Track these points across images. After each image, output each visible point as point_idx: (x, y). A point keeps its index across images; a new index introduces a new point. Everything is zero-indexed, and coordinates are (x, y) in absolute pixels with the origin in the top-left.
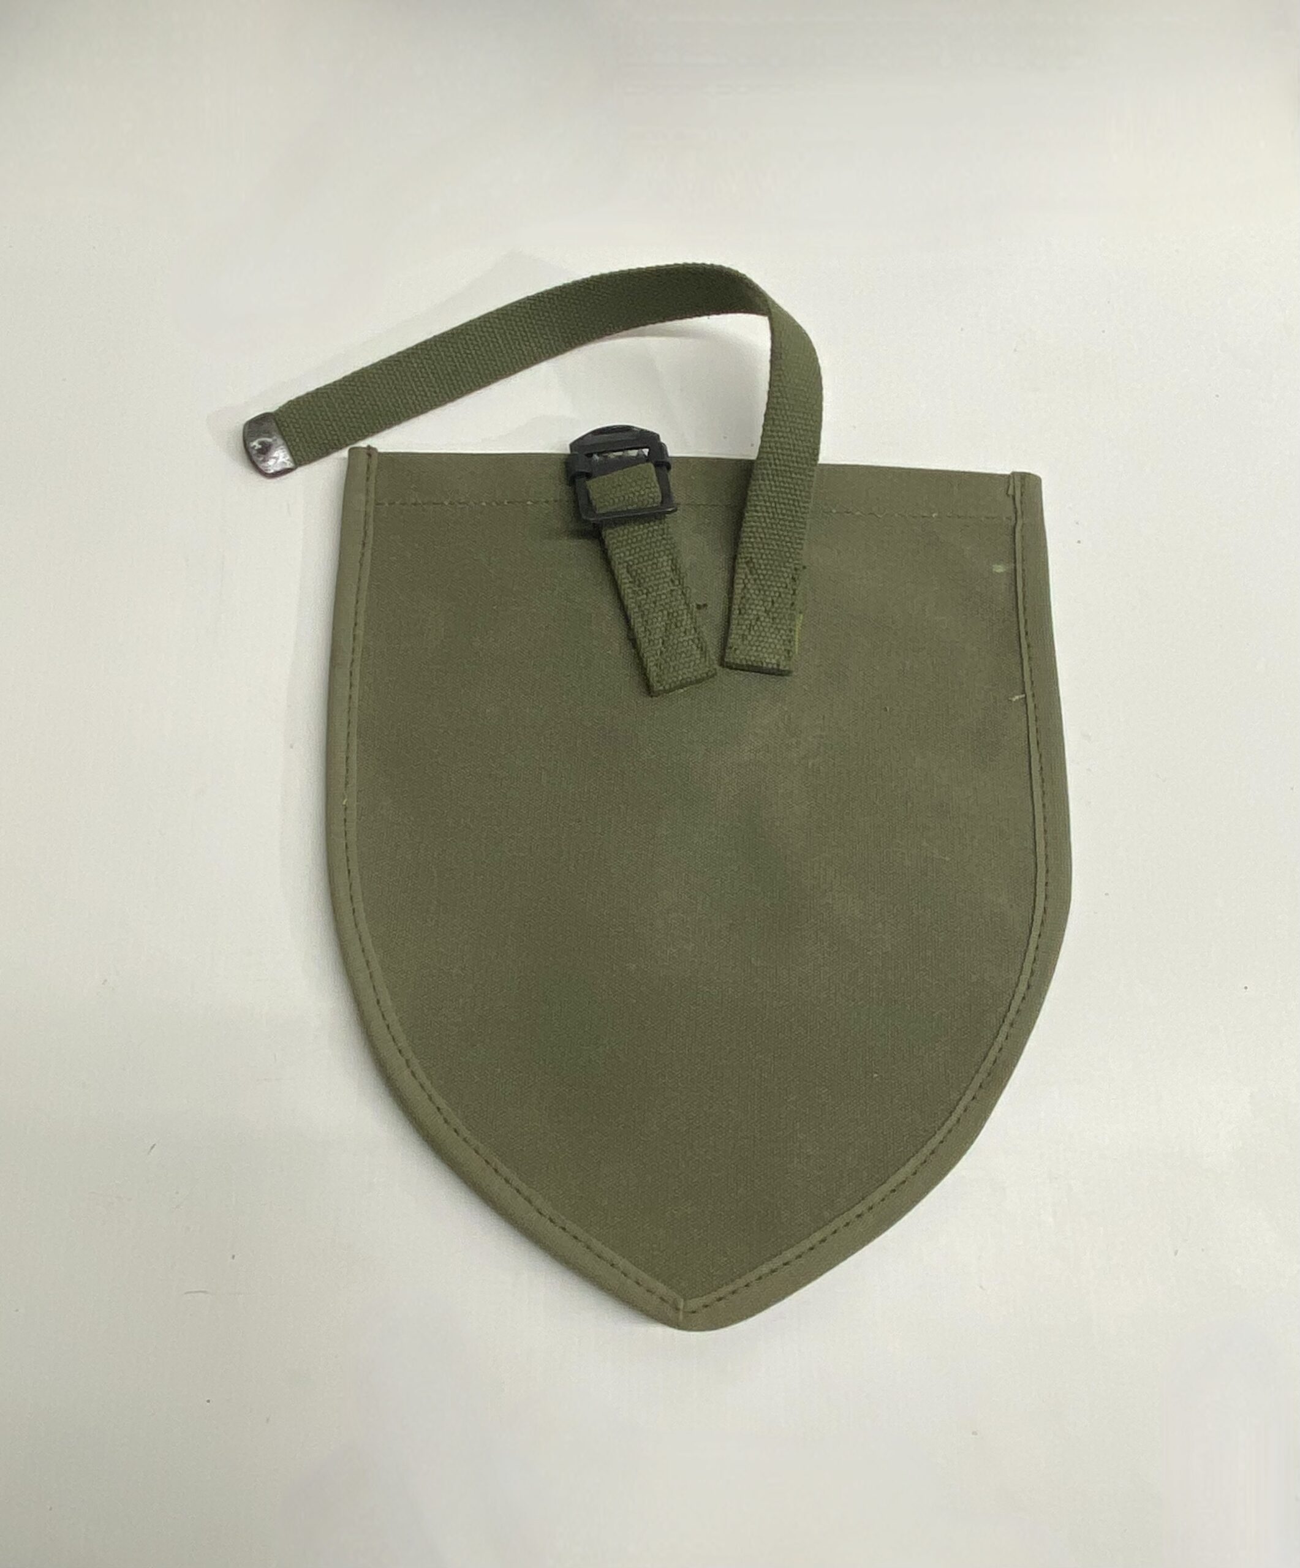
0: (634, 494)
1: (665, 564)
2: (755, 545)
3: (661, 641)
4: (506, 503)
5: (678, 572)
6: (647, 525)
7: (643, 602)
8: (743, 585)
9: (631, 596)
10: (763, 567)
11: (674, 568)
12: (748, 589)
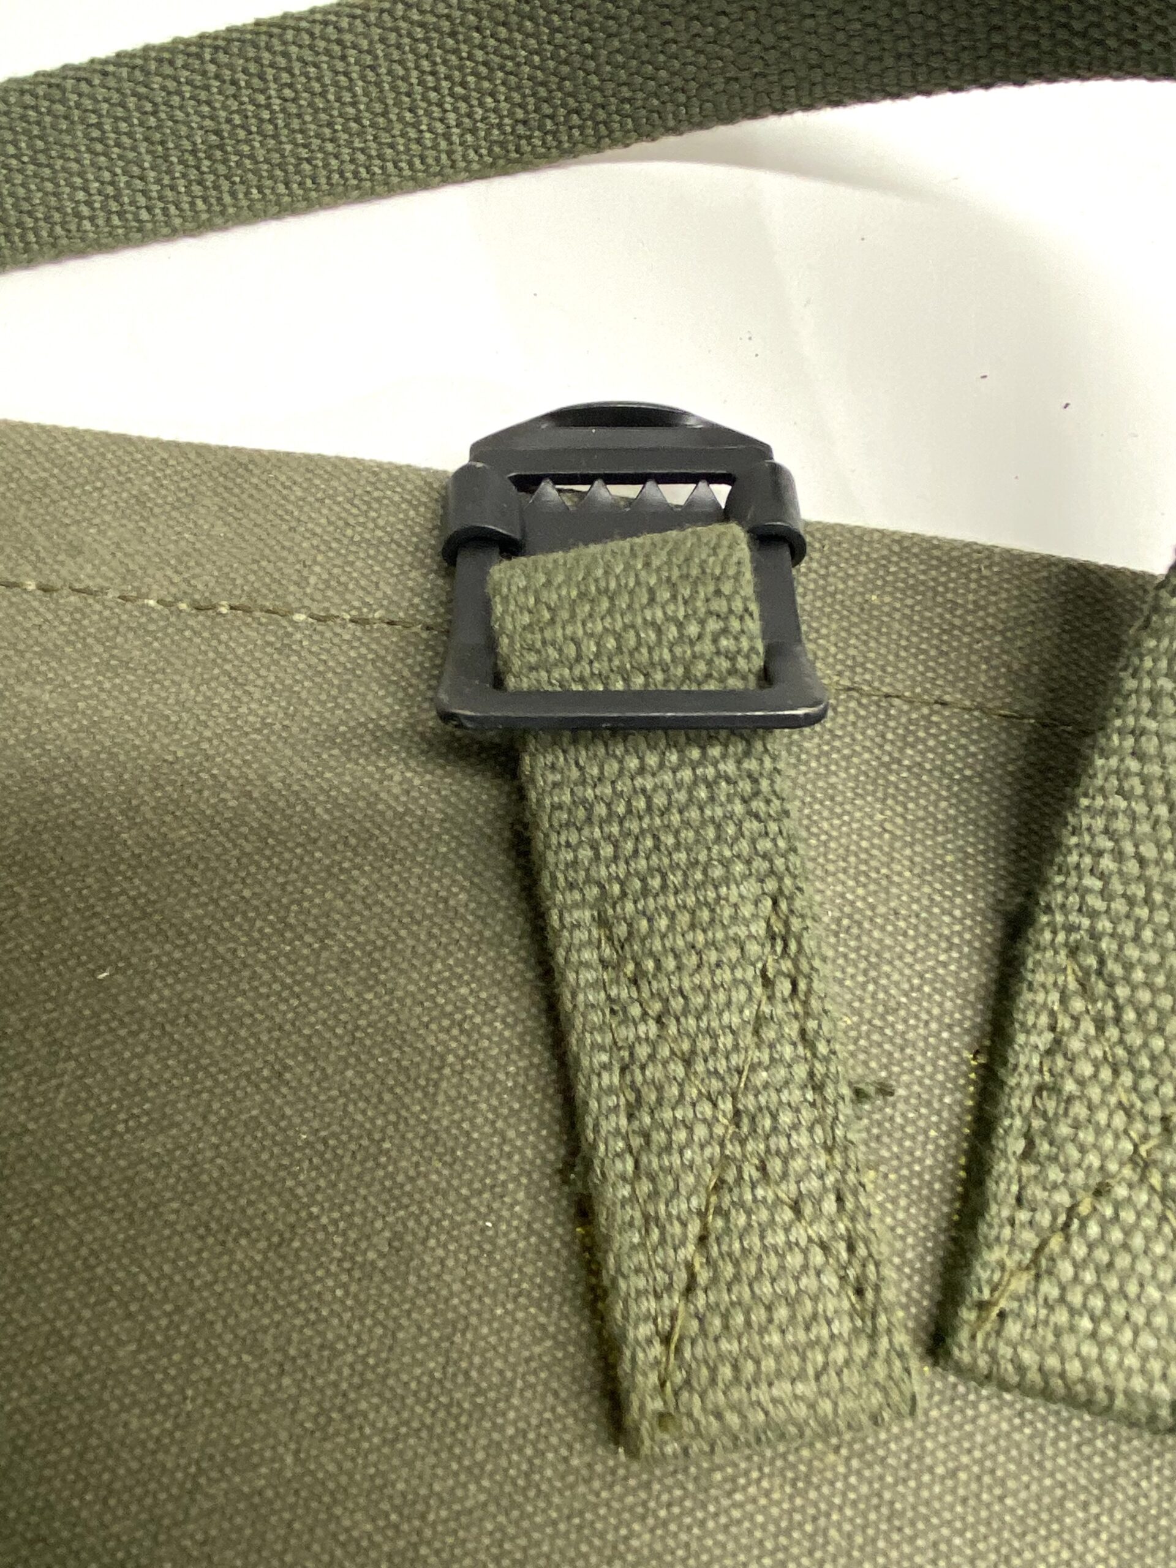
0: (659, 631)
1: (747, 911)
2: (1117, 886)
3: (694, 1228)
4: (224, 610)
5: (793, 947)
6: (695, 754)
7: (643, 1051)
8: (1049, 1036)
9: (595, 1018)
10: (1138, 975)
11: (778, 927)
12: (1072, 1059)
